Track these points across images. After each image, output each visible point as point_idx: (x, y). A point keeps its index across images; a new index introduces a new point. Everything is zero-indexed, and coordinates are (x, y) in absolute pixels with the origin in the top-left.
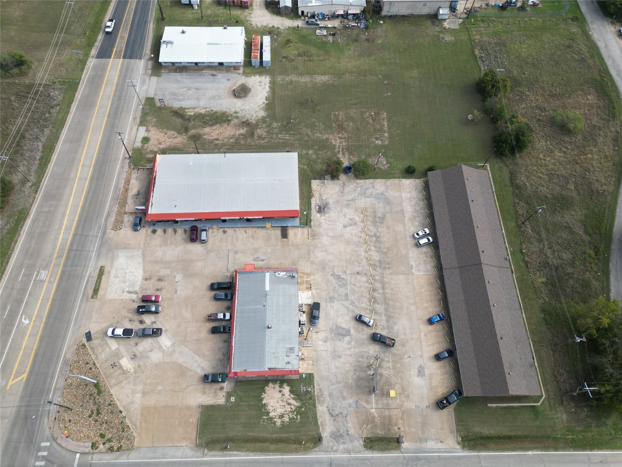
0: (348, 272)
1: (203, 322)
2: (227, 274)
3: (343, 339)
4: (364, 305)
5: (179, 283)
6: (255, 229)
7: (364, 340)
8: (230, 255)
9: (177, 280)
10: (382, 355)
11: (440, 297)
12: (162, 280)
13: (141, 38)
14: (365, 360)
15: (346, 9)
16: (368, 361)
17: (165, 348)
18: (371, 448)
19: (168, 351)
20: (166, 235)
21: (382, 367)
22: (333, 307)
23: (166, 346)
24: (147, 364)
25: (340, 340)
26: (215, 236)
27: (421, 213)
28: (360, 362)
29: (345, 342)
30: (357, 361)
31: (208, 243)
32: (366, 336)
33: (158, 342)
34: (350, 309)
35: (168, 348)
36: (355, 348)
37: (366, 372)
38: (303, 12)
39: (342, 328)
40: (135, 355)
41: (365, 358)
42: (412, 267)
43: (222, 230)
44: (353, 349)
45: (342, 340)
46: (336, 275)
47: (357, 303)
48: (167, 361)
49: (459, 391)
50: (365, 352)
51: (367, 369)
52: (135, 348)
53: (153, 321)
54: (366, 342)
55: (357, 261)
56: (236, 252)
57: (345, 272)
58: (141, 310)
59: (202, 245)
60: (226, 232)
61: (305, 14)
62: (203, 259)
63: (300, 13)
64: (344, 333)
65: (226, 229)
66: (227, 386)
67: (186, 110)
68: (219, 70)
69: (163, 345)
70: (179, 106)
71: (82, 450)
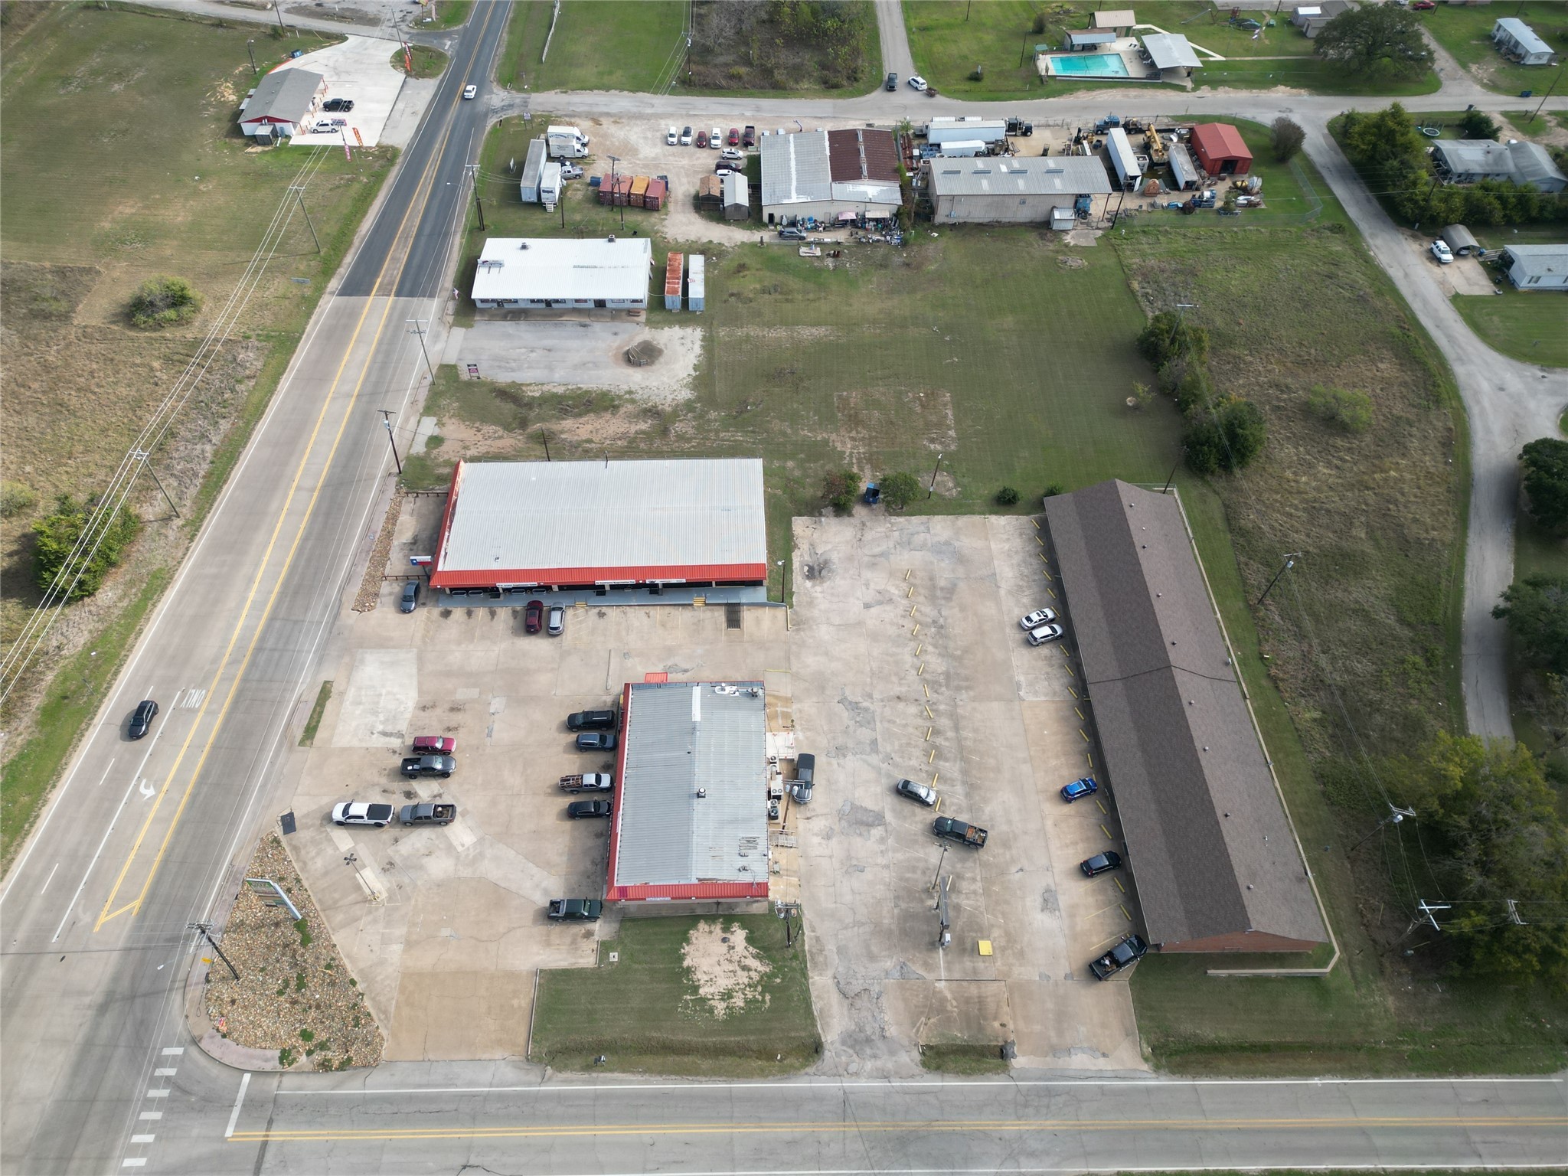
0: (877, 696)
1: (550, 794)
2: (604, 698)
3: (869, 831)
4: (914, 763)
5: (496, 716)
6: (668, 609)
7: (915, 835)
8: (612, 660)
9: (492, 711)
10: (959, 866)
11: (1084, 745)
12: (459, 710)
13: (436, 261)
14: (918, 875)
15: (861, 210)
16: (927, 879)
17: (460, 849)
18: (938, 1068)
19: (467, 855)
20: (471, 620)
21: (960, 892)
22: (843, 767)
23: (463, 845)
24: (419, 883)
25: (861, 835)
26: (580, 622)
27: (1034, 580)
28: (907, 880)
29: (873, 839)
30: (901, 879)
31: (564, 636)
32: (920, 826)
33: (446, 837)
34: (883, 771)
35: (468, 849)
36: (895, 851)
37: (922, 901)
38: (771, 216)
39: (866, 810)
40: (391, 864)
41: (919, 872)
42: (1019, 686)
43: (597, 610)
44: (890, 854)
45: (865, 833)
46: (850, 703)
47: (897, 759)
48: (465, 875)
49: (1137, 937)
50: (919, 860)
51: (924, 896)
52: (393, 847)
53: (435, 793)
54: (921, 839)
55: (896, 674)
56: (626, 655)
57: (870, 696)
58: (410, 768)
59: (551, 640)
60: (604, 614)
61: (777, 219)
62: (553, 669)
63: (766, 218)
64: (871, 819)
65: (604, 610)
66: (601, 929)
67: (524, 388)
68: (596, 315)
69: (455, 843)
70: (509, 380)
71: (258, 1065)
